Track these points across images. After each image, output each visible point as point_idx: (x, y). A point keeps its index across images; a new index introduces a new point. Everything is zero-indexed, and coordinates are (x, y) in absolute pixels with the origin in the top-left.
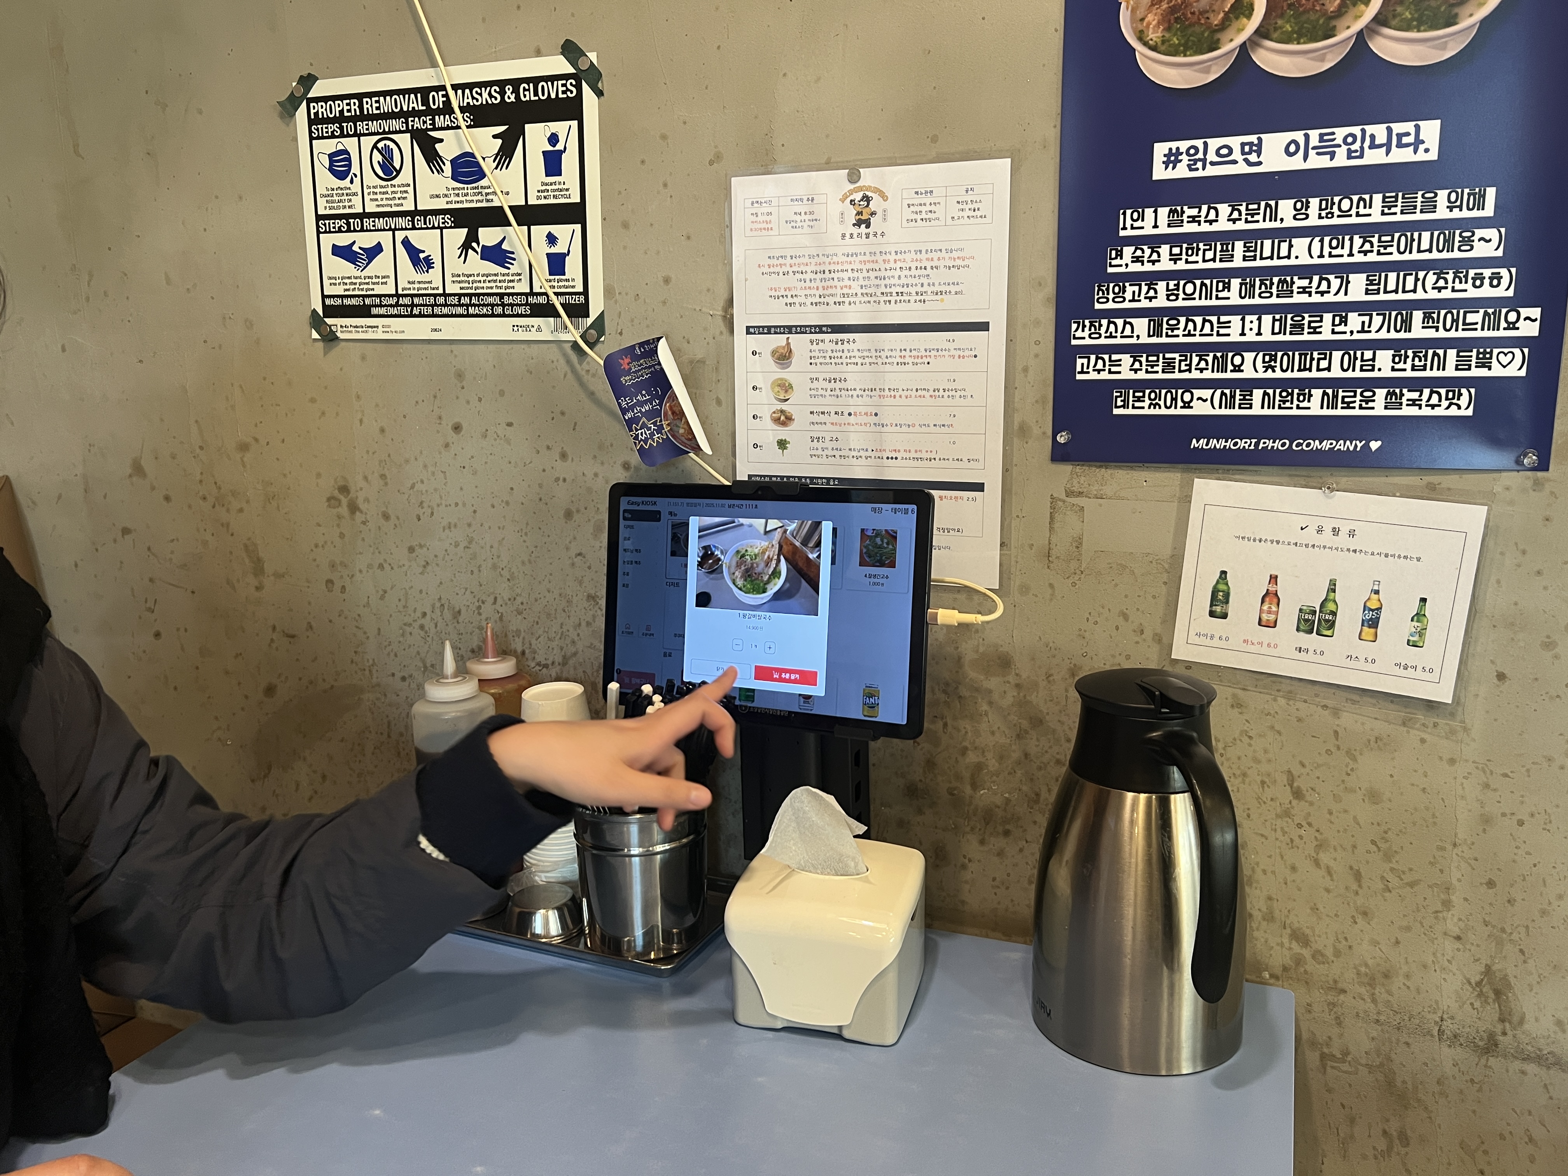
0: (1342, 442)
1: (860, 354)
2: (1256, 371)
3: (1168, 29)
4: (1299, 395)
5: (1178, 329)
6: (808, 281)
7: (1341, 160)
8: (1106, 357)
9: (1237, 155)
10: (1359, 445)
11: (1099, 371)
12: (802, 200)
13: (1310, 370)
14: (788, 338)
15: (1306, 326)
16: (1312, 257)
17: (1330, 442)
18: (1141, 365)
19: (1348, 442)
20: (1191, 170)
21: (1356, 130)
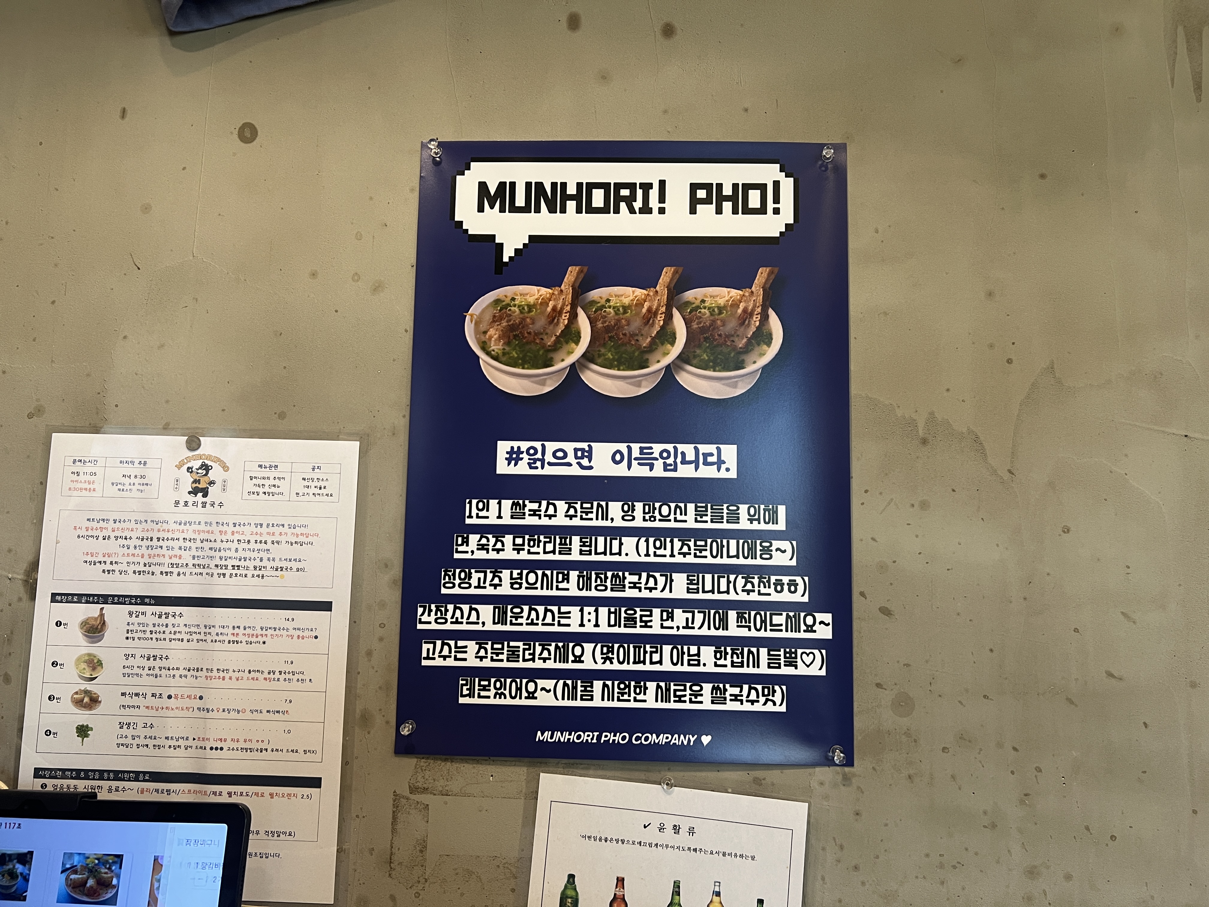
0: (676, 736)
1: (187, 630)
2: (596, 663)
3: (508, 343)
4: (635, 687)
5: (522, 617)
6: (132, 548)
7: (658, 471)
8: (452, 643)
9: (571, 458)
10: (692, 739)
11: (445, 657)
12: (133, 463)
13: (644, 662)
14: (102, 609)
15: (638, 620)
16: (640, 556)
17: (666, 735)
18: (486, 653)
19: (682, 737)
20: (531, 468)
21: (670, 447)
